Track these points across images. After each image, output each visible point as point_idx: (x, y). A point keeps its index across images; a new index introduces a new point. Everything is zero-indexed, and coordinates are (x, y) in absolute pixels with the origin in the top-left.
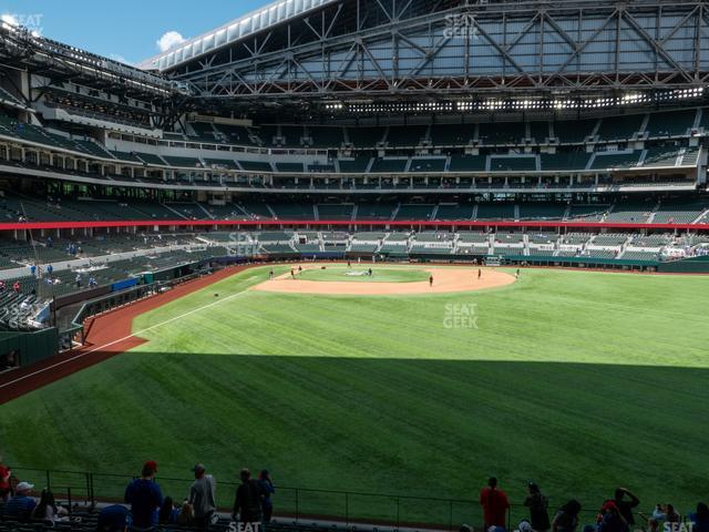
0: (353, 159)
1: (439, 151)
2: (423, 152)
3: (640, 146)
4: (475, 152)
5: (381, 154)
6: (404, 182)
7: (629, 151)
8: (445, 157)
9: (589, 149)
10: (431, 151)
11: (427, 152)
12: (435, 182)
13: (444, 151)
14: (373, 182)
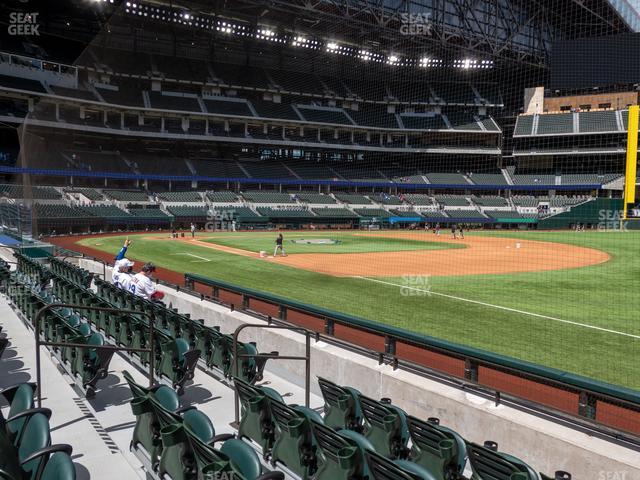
0: (116, 88)
1: (235, 93)
2: (214, 91)
3: (438, 111)
4: (277, 100)
5: (156, 87)
6: (197, 127)
7: (431, 114)
8: (244, 101)
9: (391, 110)
10: (224, 91)
11: (219, 92)
12: (237, 130)
13: (241, 94)
14: (153, 124)
